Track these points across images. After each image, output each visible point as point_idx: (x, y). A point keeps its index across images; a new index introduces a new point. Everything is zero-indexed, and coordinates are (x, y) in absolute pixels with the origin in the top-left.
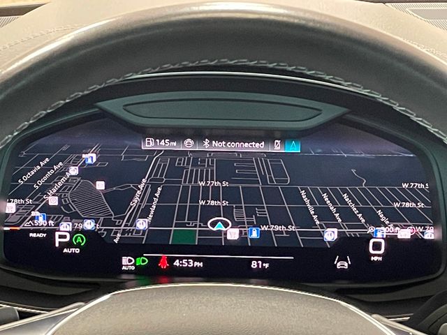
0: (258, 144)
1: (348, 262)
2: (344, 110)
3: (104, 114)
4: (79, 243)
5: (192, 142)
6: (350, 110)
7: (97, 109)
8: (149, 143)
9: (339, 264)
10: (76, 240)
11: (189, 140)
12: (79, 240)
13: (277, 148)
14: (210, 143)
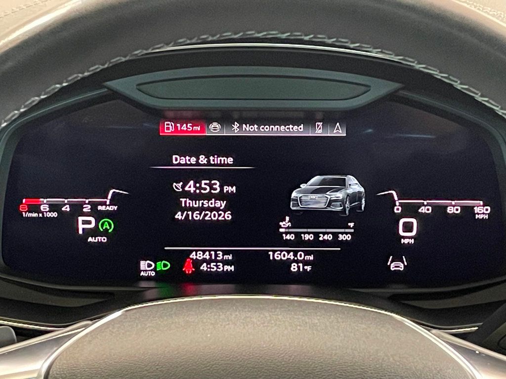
0: (296, 127)
1: (403, 263)
2: (396, 85)
3: (115, 95)
4: (107, 230)
5: (218, 126)
6: (404, 85)
7: (106, 90)
8: (168, 129)
9: (393, 265)
10: (102, 227)
11: (215, 124)
12: (106, 226)
13: (319, 131)
14: (240, 127)
